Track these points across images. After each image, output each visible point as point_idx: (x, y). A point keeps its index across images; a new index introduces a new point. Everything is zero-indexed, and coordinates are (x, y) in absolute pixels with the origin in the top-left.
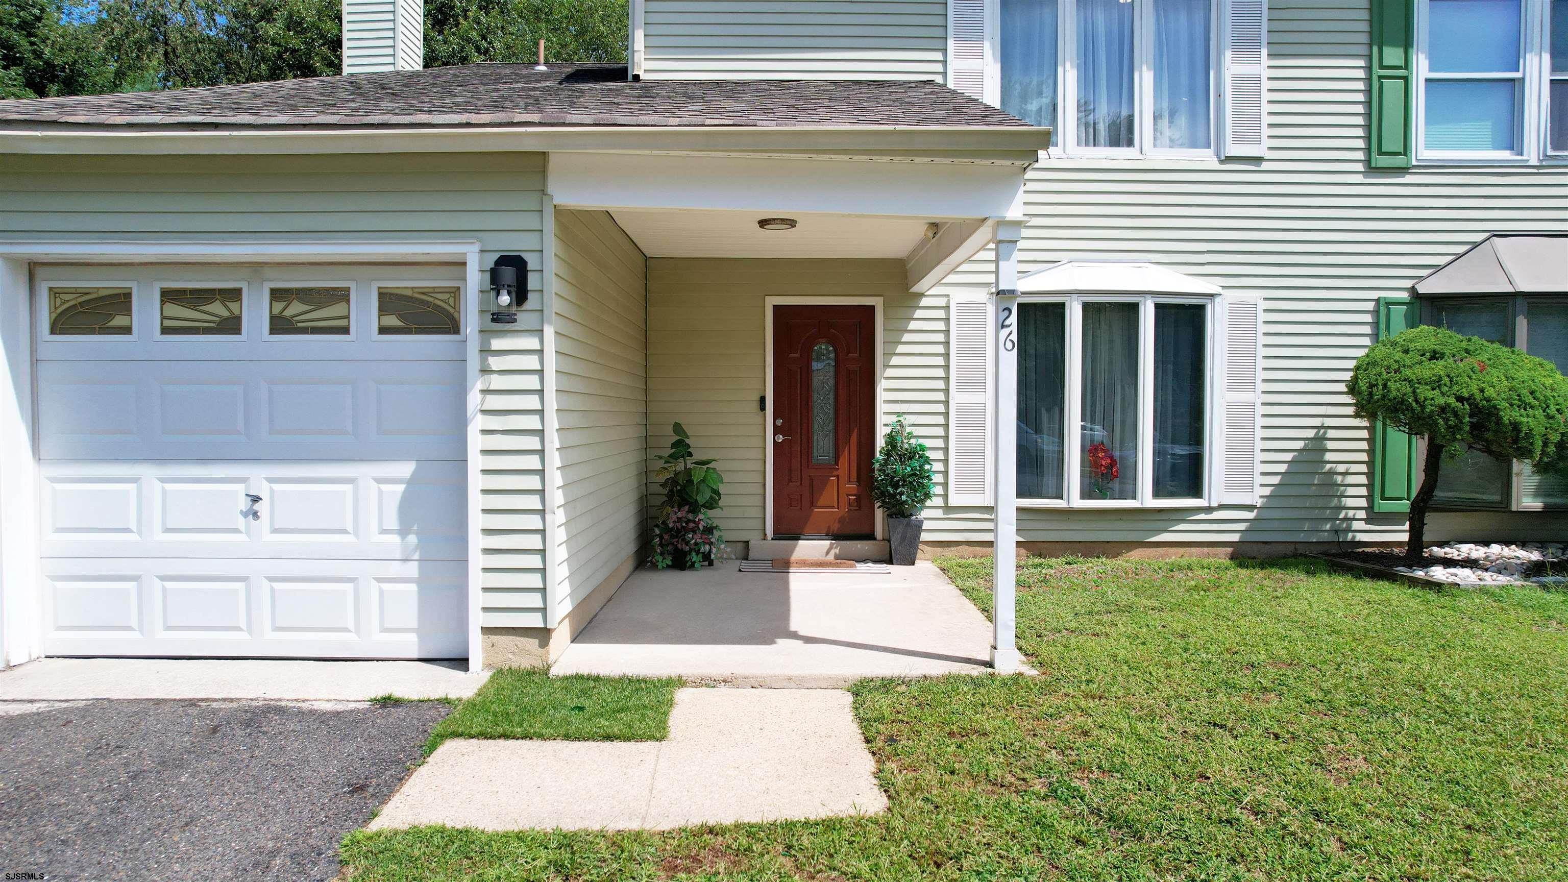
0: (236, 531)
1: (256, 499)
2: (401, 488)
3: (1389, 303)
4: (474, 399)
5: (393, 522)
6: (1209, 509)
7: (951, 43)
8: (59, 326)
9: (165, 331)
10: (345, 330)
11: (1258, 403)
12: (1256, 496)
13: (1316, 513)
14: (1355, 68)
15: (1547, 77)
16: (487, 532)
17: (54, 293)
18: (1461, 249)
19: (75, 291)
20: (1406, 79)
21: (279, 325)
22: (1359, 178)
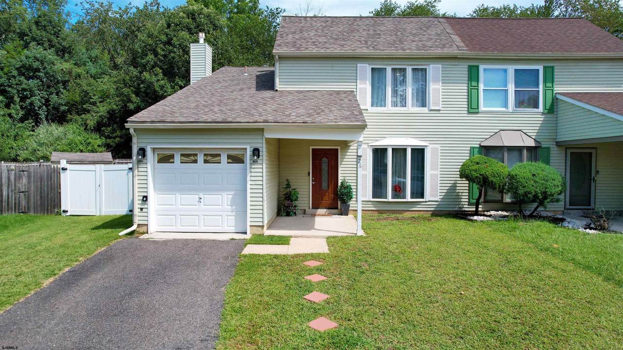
0: (196, 205)
1: (201, 198)
2: (232, 196)
3: (474, 148)
4: (248, 178)
5: (229, 204)
6: (426, 202)
7: (358, 81)
8: (159, 162)
9: (181, 163)
10: (220, 163)
11: (439, 174)
12: (438, 198)
13: (454, 203)
14: (464, 87)
15: (514, 89)
16: (251, 205)
17: (158, 154)
18: (492, 134)
19: (162, 154)
20: (477, 89)
21: (206, 161)
22: (466, 115)
